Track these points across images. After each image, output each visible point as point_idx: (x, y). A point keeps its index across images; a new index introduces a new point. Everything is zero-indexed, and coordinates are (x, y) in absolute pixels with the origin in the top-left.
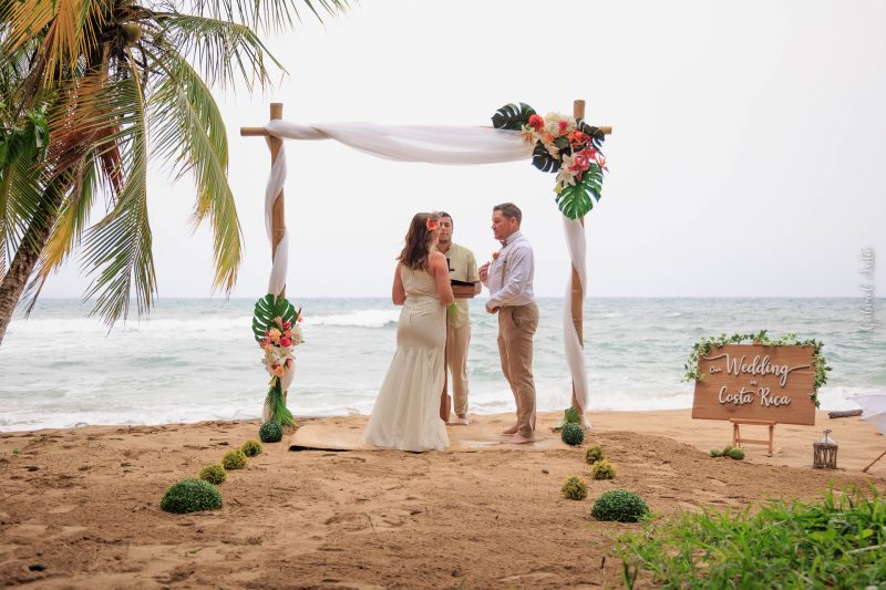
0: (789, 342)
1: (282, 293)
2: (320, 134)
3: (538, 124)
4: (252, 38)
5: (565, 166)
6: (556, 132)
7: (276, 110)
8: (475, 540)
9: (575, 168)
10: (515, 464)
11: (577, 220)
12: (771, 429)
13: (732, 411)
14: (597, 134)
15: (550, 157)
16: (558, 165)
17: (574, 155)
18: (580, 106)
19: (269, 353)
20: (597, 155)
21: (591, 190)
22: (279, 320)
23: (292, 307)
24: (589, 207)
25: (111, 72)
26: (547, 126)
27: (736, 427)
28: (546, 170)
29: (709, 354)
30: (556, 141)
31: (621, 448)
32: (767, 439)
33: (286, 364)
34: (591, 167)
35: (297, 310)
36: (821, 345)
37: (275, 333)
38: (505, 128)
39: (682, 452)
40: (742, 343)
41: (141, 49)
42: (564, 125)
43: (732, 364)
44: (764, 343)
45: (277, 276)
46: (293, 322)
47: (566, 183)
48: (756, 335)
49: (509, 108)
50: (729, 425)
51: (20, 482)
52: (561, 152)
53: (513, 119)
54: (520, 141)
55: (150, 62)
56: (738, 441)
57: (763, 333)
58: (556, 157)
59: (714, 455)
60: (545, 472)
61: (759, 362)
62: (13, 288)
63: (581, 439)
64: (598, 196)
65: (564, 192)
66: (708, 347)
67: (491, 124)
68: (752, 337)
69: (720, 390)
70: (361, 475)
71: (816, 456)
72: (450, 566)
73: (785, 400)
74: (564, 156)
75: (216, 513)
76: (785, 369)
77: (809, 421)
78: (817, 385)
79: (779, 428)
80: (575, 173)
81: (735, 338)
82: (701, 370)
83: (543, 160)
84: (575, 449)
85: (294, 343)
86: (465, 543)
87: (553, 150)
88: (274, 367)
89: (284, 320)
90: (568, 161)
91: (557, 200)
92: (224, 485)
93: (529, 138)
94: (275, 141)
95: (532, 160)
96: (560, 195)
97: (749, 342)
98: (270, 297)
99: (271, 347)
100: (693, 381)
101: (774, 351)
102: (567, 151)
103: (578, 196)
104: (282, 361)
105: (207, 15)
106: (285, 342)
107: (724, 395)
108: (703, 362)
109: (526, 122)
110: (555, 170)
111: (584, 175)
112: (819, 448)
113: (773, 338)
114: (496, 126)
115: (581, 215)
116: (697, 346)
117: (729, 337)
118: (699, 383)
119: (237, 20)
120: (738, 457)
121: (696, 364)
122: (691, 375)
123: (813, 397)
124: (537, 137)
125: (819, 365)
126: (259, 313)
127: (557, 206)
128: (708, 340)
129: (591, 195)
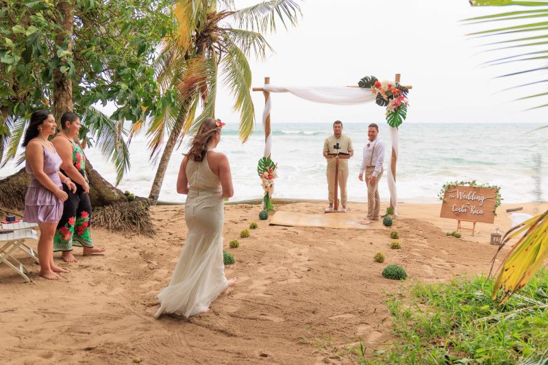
0: (486, 186)
1: (269, 157)
2: (285, 90)
3: (378, 86)
4: (261, 38)
5: (390, 104)
6: (386, 89)
7: (267, 80)
8: (328, 290)
9: (394, 105)
10: (360, 238)
11: (395, 128)
12: (474, 224)
13: (458, 215)
14: (405, 90)
15: (384, 100)
16: (387, 103)
17: (394, 99)
18: (398, 77)
19: (264, 182)
20: (405, 99)
21: (401, 114)
22: (268, 168)
23: (273, 163)
24: (401, 122)
25: (206, 55)
26: (382, 87)
27: (459, 222)
28: (382, 105)
29: (450, 189)
30: (386, 93)
31: (408, 228)
32: (472, 228)
33: (271, 185)
34: (402, 104)
35: (275, 164)
36: (500, 188)
37: (266, 174)
39: (434, 232)
40: (465, 185)
41: (219, 43)
42: (390, 86)
43: (459, 194)
44: (474, 186)
45: (267, 150)
46: (274, 169)
47: (390, 111)
48: (471, 181)
49: (366, 78)
50: (456, 221)
51: (165, 242)
52: (389, 98)
53: (367, 83)
55: (222, 47)
56: (459, 228)
57: (474, 182)
58: (386, 99)
59: (448, 235)
60: (371, 243)
61: (471, 195)
62: (170, 146)
63: (391, 224)
64: (404, 118)
65: (390, 115)
66: (449, 187)
67: (358, 85)
68: (469, 183)
69: (453, 206)
70: (294, 242)
71: (492, 239)
72: (313, 308)
73: (481, 212)
74: (390, 100)
75: (231, 266)
76: (482, 198)
77: (491, 221)
78: (496, 206)
79: (477, 224)
80: (395, 107)
81: (462, 183)
82: (445, 196)
83: (380, 101)
84: (388, 228)
85: (274, 178)
86: (323, 292)
88: (266, 187)
89: (270, 168)
90: (392, 102)
91: (387, 118)
92: (238, 249)
93: (374, 92)
94: (266, 93)
96: (388, 116)
97: (468, 185)
98: (264, 158)
99: (264, 179)
100: (442, 201)
101: (478, 190)
102: (391, 97)
103: (396, 117)
104: (269, 185)
105: (244, 29)
106: (270, 177)
107: (455, 208)
108: (446, 193)
109: (373, 84)
110: (386, 105)
111: (399, 108)
112: (493, 236)
113: (478, 184)
114: (360, 86)
115: (397, 126)
116: (444, 186)
117: (459, 182)
118: (444, 202)
119: (256, 31)
120: (458, 237)
121: (443, 194)
122: (441, 199)
123: (494, 212)
124: (378, 91)
125: (498, 198)
126: (260, 165)
127: (387, 121)
128: (449, 183)
129: (401, 117)
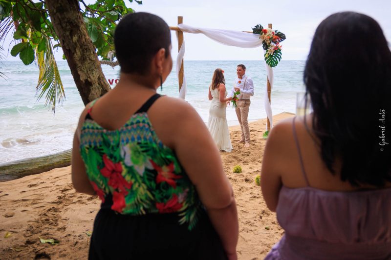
2: (198, 31)
3: (265, 32)
6: (270, 35)
7: (180, 20)
16: (268, 48)
21: (278, 57)
24: (277, 63)
26: (268, 33)
28: (265, 49)
34: (279, 49)
38: (256, 33)
42: (273, 33)
47: (270, 54)
49: (258, 26)
52: (270, 43)
53: (258, 30)
64: (280, 59)
65: (268, 57)
67: (252, 31)
80: (274, 50)
83: (264, 46)
90: (272, 46)
94: (180, 32)
95: (262, 46)
114: (254, 32)
115: (274, 66)
129: (278, 59)
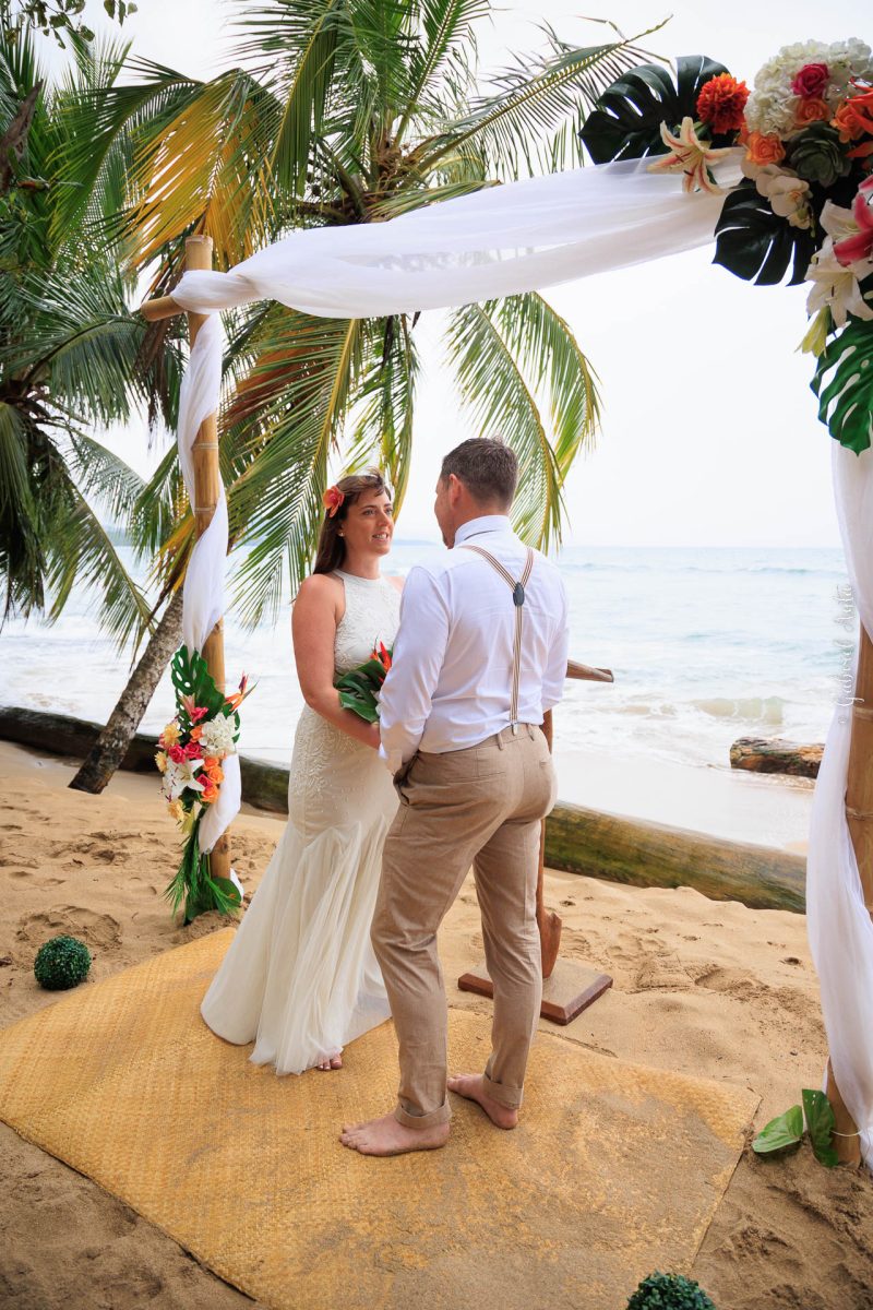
5: (824, 248)
6: (786, 119)
9: (862, 248)
15: (779, 224)
16: (810, 242)
17: (858, 195)
22: (191, 701)
28: (771, 277)
30: (790, 155)
38: (627, 156)
42: (813, 83)
47: (838, 314)
49: (633, 84)
53: (645, 119)
54: (674, 187)
58: (795, 219)
65: (834, 350)
74: (830, 210)
80: (863, 267)
83: (754, 242)
87: (784, 192)
89: (196, 705)
90: (841, 227)
91: (815, 385)
93: (700, 175)
95: (711, 249)
96: (823, 365)
98: (185, 651)
102: (834, 185)
109: (689, 110)
110: (798, 279)
127: (816, 402)
